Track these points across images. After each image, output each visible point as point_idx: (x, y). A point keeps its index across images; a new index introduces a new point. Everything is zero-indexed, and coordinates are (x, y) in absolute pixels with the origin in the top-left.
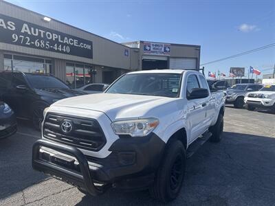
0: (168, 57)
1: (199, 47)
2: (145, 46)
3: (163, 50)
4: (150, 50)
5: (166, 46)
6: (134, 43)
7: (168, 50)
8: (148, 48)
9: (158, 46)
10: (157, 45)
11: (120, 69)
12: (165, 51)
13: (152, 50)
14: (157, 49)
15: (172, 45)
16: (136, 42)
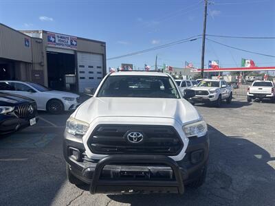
0: (75, 51)
1: (105, 43)
2: (49, 37)
3: (69, 43)
4: (55, 41)
5: (72, 39)
6: (34, 32)
7: (74, 43)
8: (53, 40)
9: (64, 38)
10: (62, 37)
11: (20, 62)
12: (72, 44)
13: (57, 41)
14: (63, 41)
15: (78, 38)
16: (37, 32)
